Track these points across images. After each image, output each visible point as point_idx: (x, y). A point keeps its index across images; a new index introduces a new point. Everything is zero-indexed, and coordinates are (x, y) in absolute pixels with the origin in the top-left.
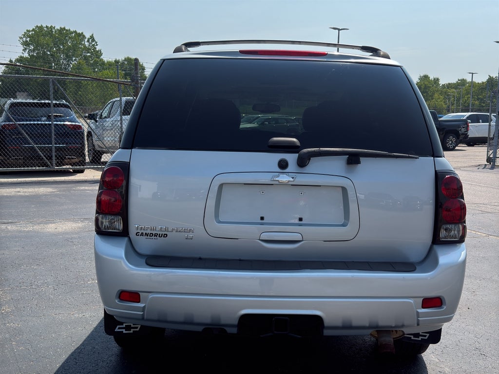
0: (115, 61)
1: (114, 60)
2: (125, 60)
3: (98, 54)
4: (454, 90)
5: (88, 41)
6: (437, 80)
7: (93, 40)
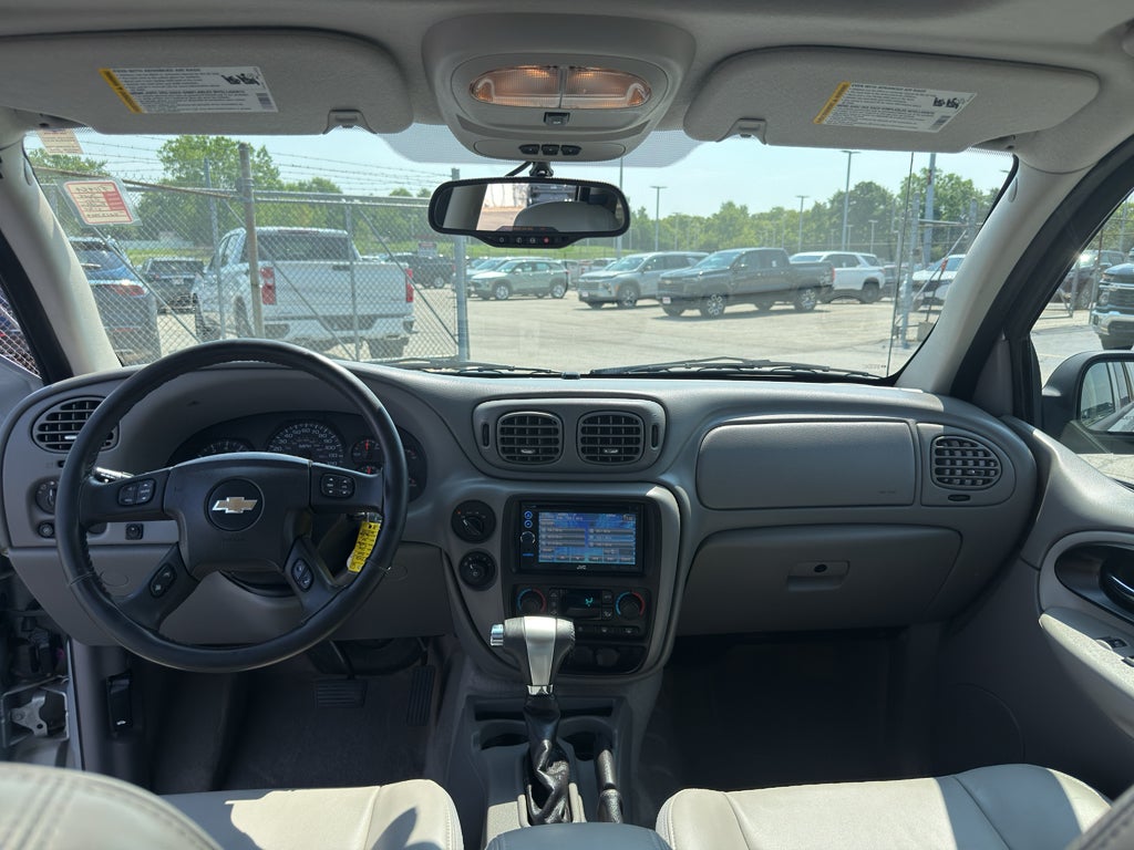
0: (300, 184)
1: (297, 183)
2: (314, 182)
3: (273, 174)
4: (767, 222)
5: (258, 156)
6: (744, 209)
7: (266, 154)
